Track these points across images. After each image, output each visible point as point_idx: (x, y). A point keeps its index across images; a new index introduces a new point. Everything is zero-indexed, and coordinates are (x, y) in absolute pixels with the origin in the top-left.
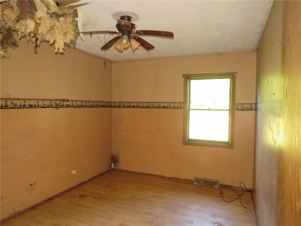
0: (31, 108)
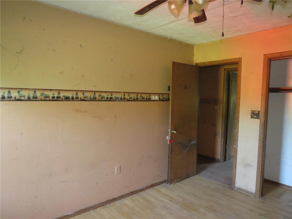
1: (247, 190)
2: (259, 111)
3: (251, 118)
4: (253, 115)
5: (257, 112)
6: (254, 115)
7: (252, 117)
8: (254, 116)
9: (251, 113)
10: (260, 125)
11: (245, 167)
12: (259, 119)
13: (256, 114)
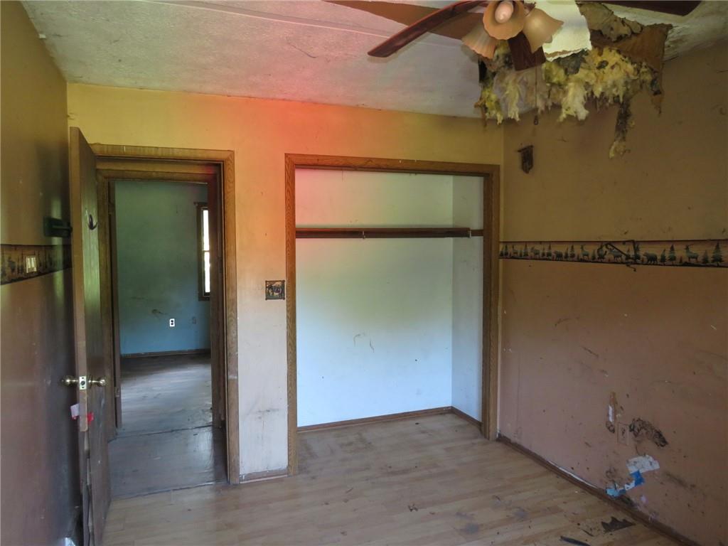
0: (654, 264)
1: (270, 469)
2: (284, 281)
3: (266, 299)
4: (270, 291)
5: (279, 283)
6: (273, 292)
7: (268, 297)
8: (273, 294)
9: (266, 287)
10: (288, 311)
11: (260, 418)
12: (284, 299)
13: (278, 288)
